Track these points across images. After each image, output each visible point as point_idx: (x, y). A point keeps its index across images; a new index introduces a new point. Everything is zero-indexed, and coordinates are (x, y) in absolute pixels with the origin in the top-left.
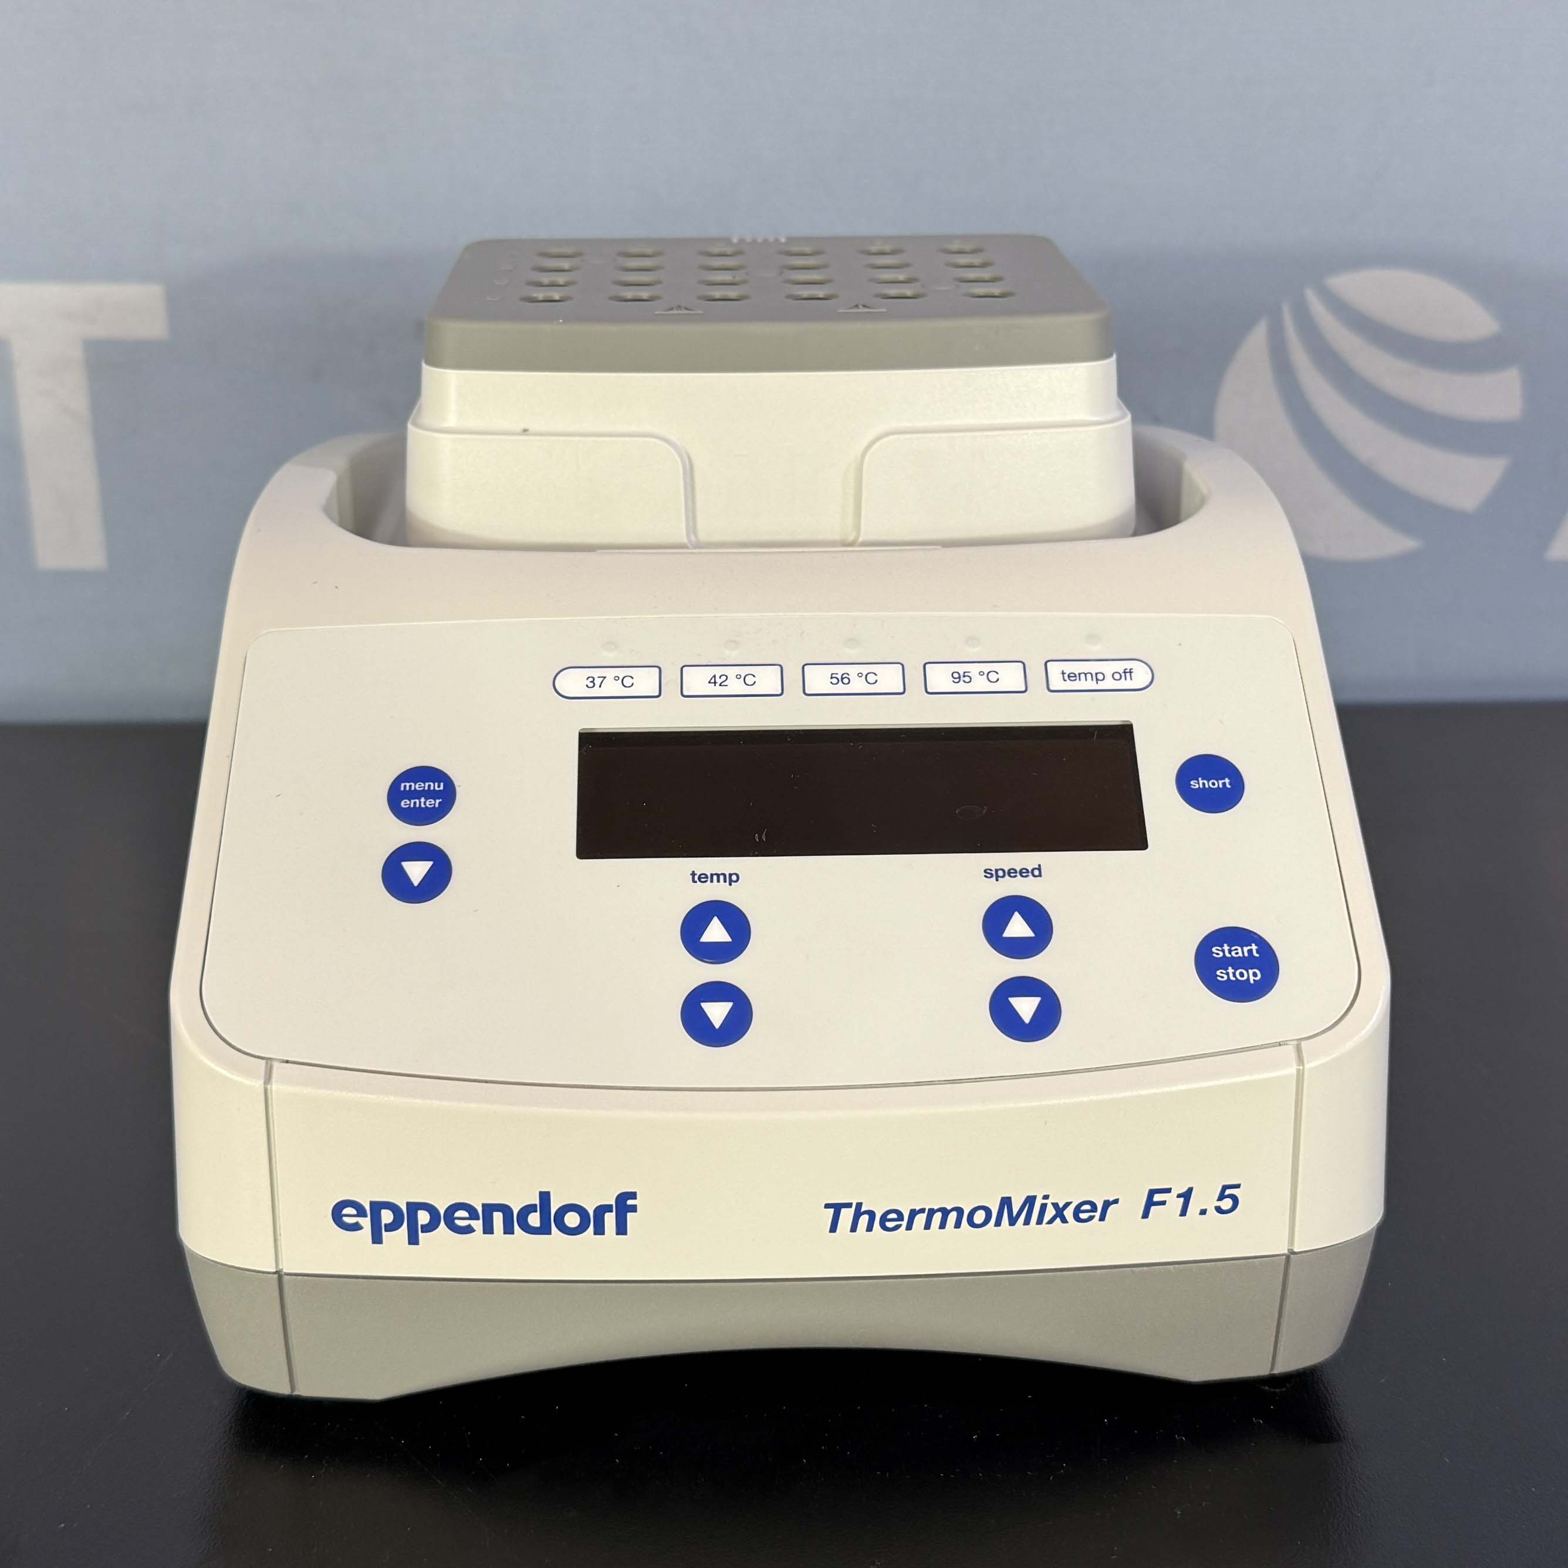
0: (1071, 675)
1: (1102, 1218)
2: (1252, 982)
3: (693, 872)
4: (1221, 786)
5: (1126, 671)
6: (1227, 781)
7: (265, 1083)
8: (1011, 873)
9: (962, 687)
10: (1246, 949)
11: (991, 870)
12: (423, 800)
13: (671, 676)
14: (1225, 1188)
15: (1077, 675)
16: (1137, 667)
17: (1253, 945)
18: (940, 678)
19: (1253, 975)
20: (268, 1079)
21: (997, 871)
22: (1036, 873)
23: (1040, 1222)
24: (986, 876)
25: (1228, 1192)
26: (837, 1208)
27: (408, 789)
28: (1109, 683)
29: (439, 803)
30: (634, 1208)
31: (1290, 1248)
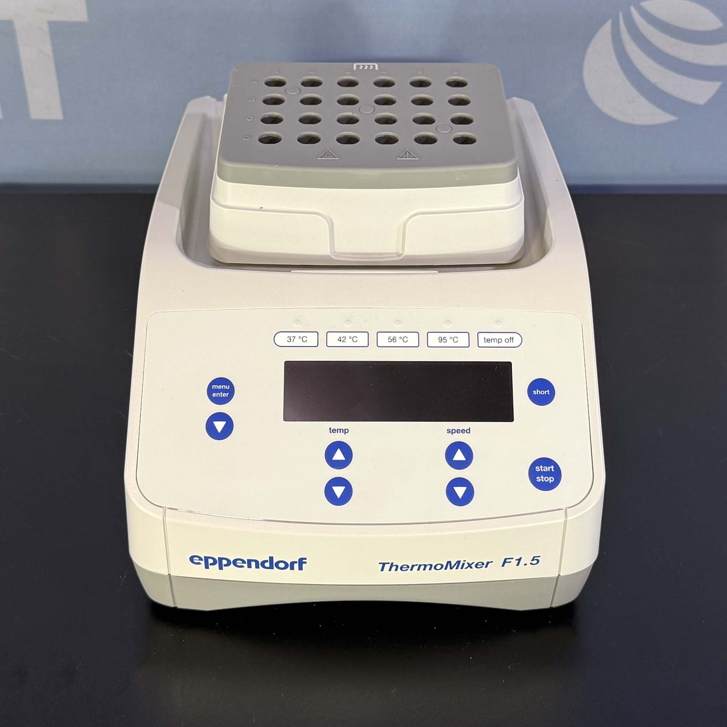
0: (488, 340)
1: (486, 567)
2: (550, 482)
3: (330, 428)
4: (545, 394)
5: (511, 338)
6: (548, 391)
7: (163, 517)
8: (458, 431)
9: (443, 344)
10: (549, 468)
11: (450, 430)
12: (221, 393)
13: (322, 336)
14: (534, 557)
15: (491, 340)
16: (516, 336)
17: (552, 466)
18: (434, 339)
19: (551, 480)
20: (164, 515)
21: (452, 430)
22: (468, 431)
23: (462, 568)
24: (448, 433)
25: (535, 558)
26: (384, 564)
27: (215, 388)
28: (503, 344)
29: (228, 395)
30: (305, 563)
31: (559, 574)
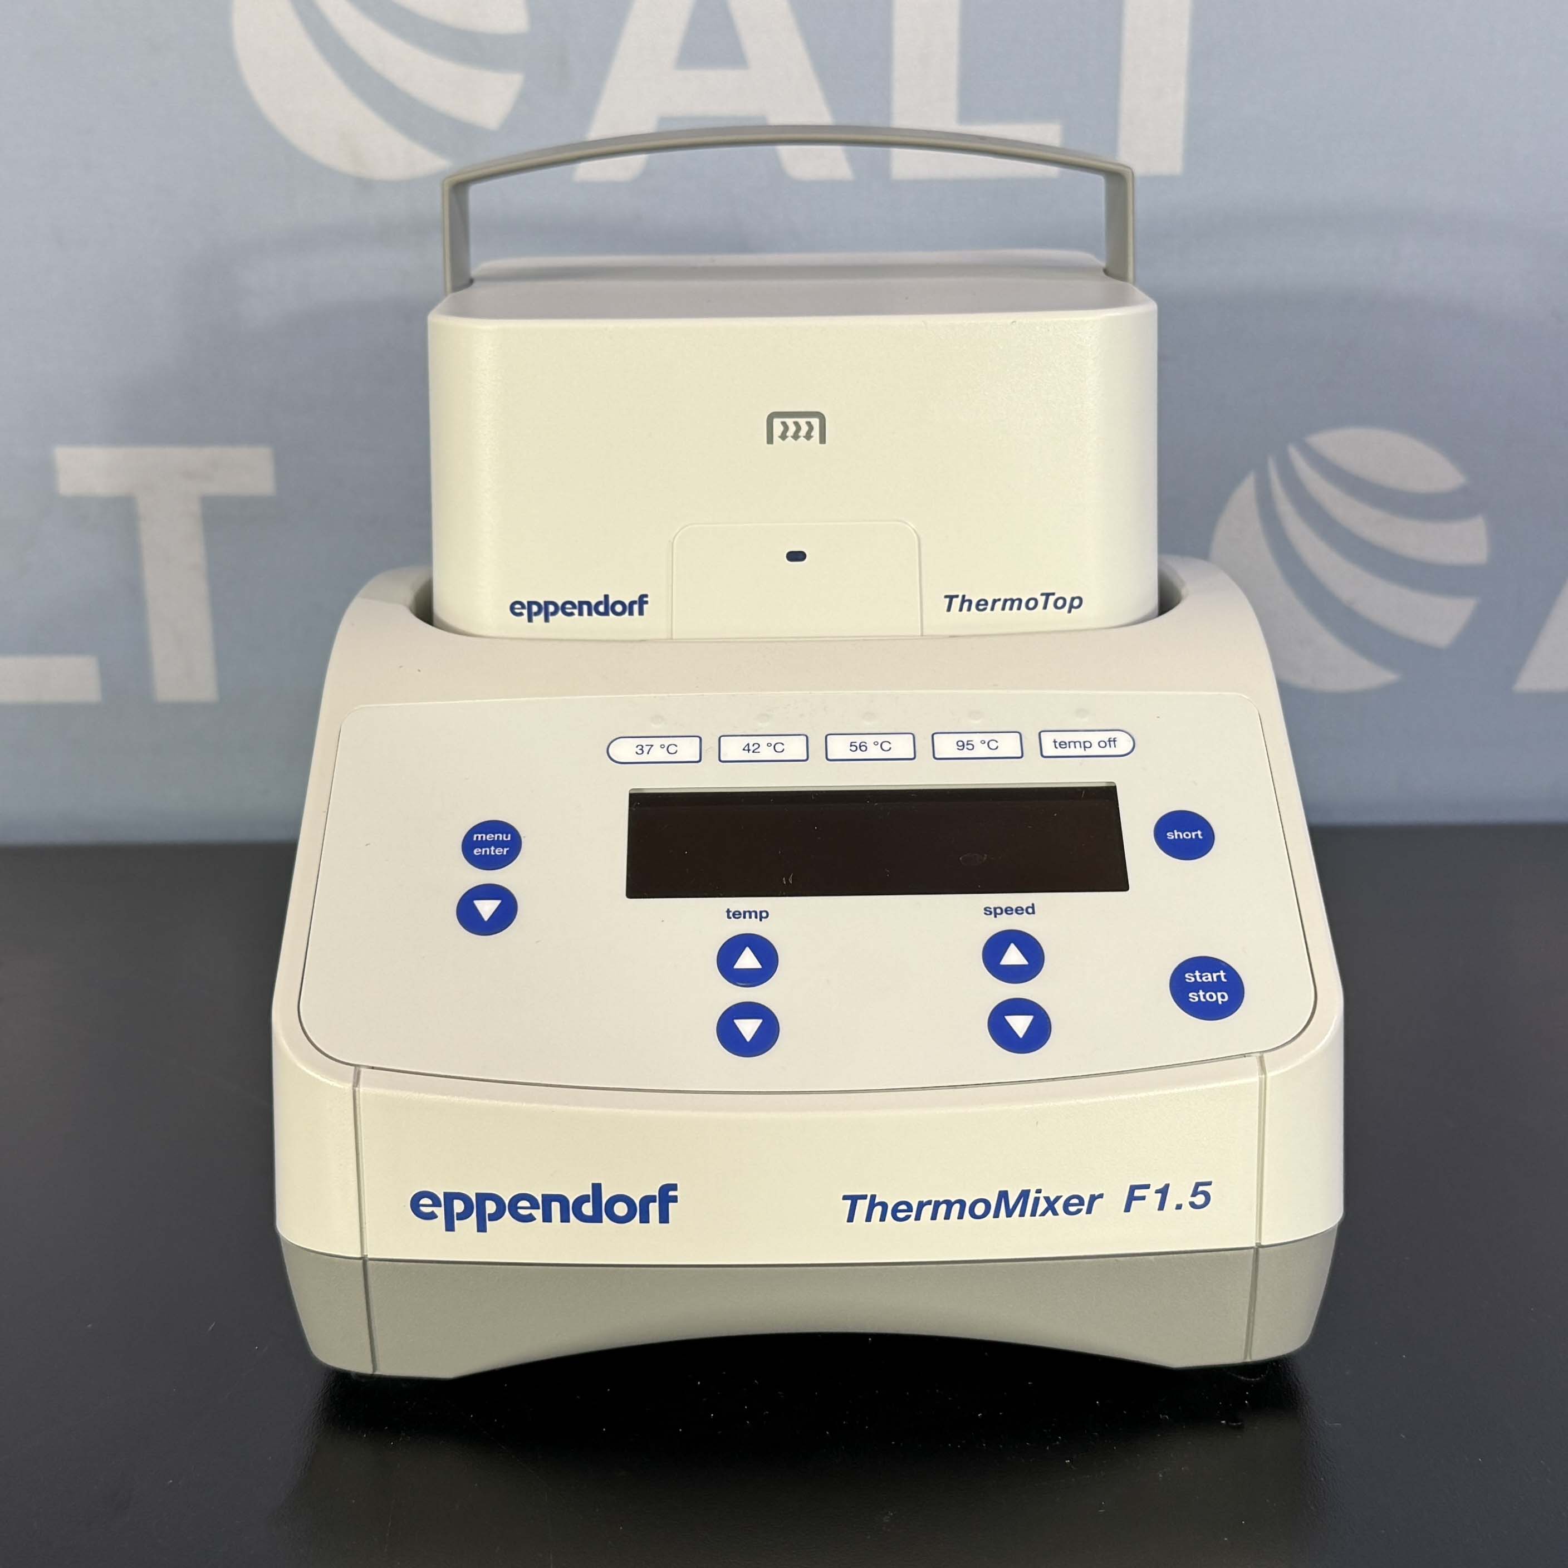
0: (1062, 743)
1: (1089, 1211)
2: (1220, 1003)
3: (728, 909)
4: (1194, 837)
5: (1111, 740)
6: (1199, 833)
7: (354, 1086)
8: (1008, 911)
9: (965, 753)
10: (1215, 975)
11: (990, 908)
12: (493, 848)
13: (711, 743)
14: (1198, 1185)
15: (1068, 743)
16: (1122, 738)
17: (1222, 972)
18: (946, 746)
19: (1221, 998)
20: (356, 1083)
21: (995, 909)
22: (1030, 910)
23: (1033, 1214)
24: (985, 914)
25: (1201, 1188)
26: (854, 1199)
27: (479, 839)
28: (1096, 750)
29: (507, 851)
30: (675, 1199)
31: (1258, 1242)
